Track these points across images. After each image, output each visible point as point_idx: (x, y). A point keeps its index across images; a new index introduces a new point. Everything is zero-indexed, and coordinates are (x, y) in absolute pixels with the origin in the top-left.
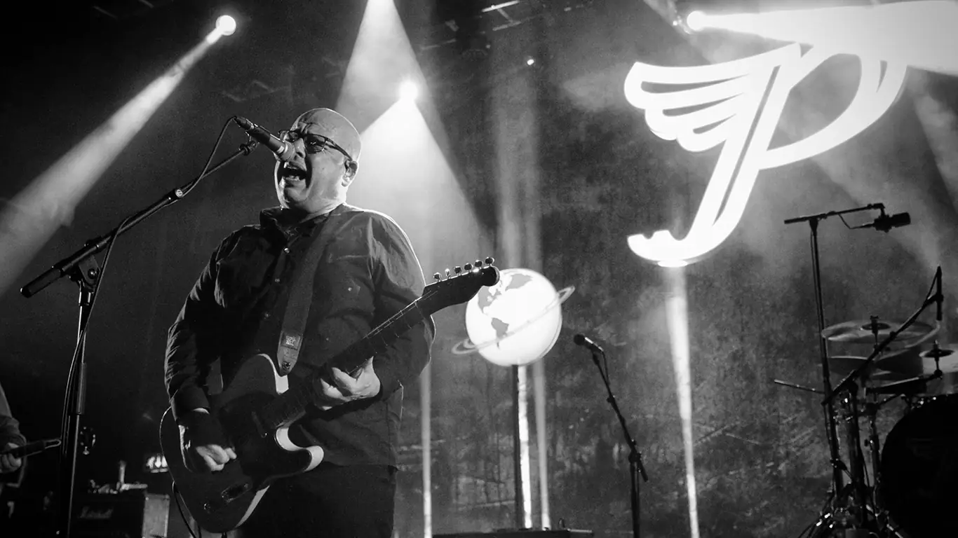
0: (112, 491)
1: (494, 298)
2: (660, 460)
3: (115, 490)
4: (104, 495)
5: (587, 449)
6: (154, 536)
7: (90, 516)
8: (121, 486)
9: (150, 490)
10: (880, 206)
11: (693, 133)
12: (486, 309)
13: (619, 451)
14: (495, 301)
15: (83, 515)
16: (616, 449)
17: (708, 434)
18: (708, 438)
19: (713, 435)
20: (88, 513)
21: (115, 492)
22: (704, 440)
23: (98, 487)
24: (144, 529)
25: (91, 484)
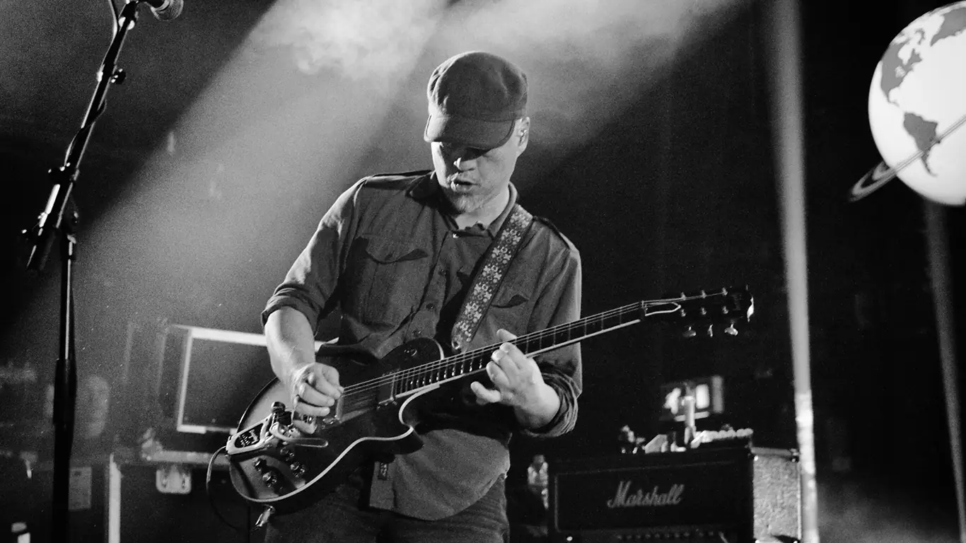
0: (674, 448)
1: (908, 69)
3: (680, 444)
4: (657, 456)
6: (781, 538)
7: (638, 500)
8: (692, 438)
9: (759, 441)
12: (894, 93)
14: (910, 74)
15: (620, 498)
20: (632, 492)
21: (682, 449)
23: (640, 440)
24: (757, 522)
25: (625, 435)
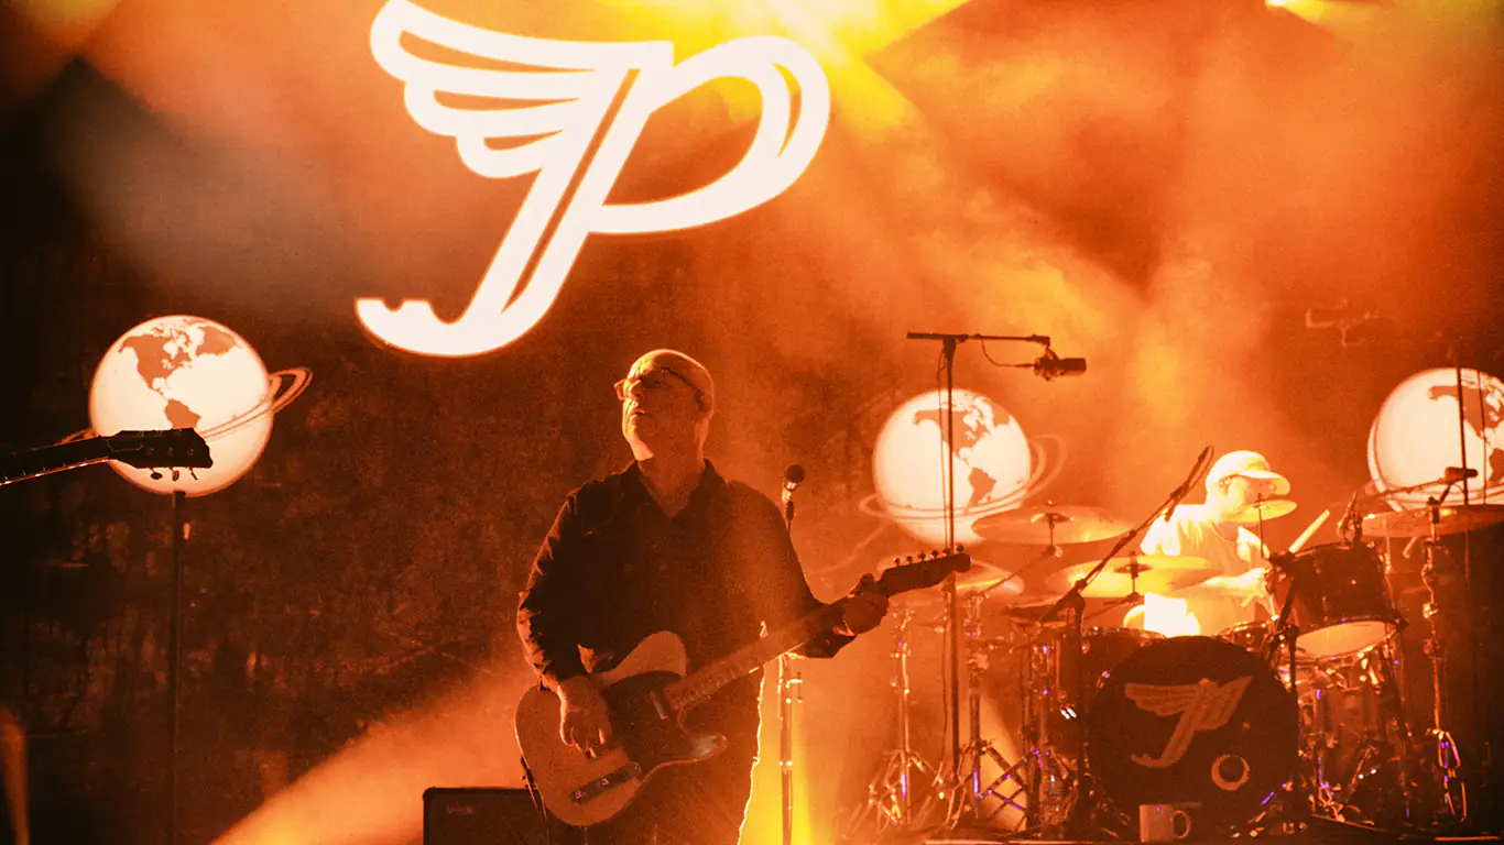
2: (328, 683)
5: (201, 656)
10: (1045, 340)
11: (484, 148)
13: (258, 663)
16: (252, 661)
17: (412, 651)
18: (411, 658)
19: (417, 654)
22: (404, 660)
